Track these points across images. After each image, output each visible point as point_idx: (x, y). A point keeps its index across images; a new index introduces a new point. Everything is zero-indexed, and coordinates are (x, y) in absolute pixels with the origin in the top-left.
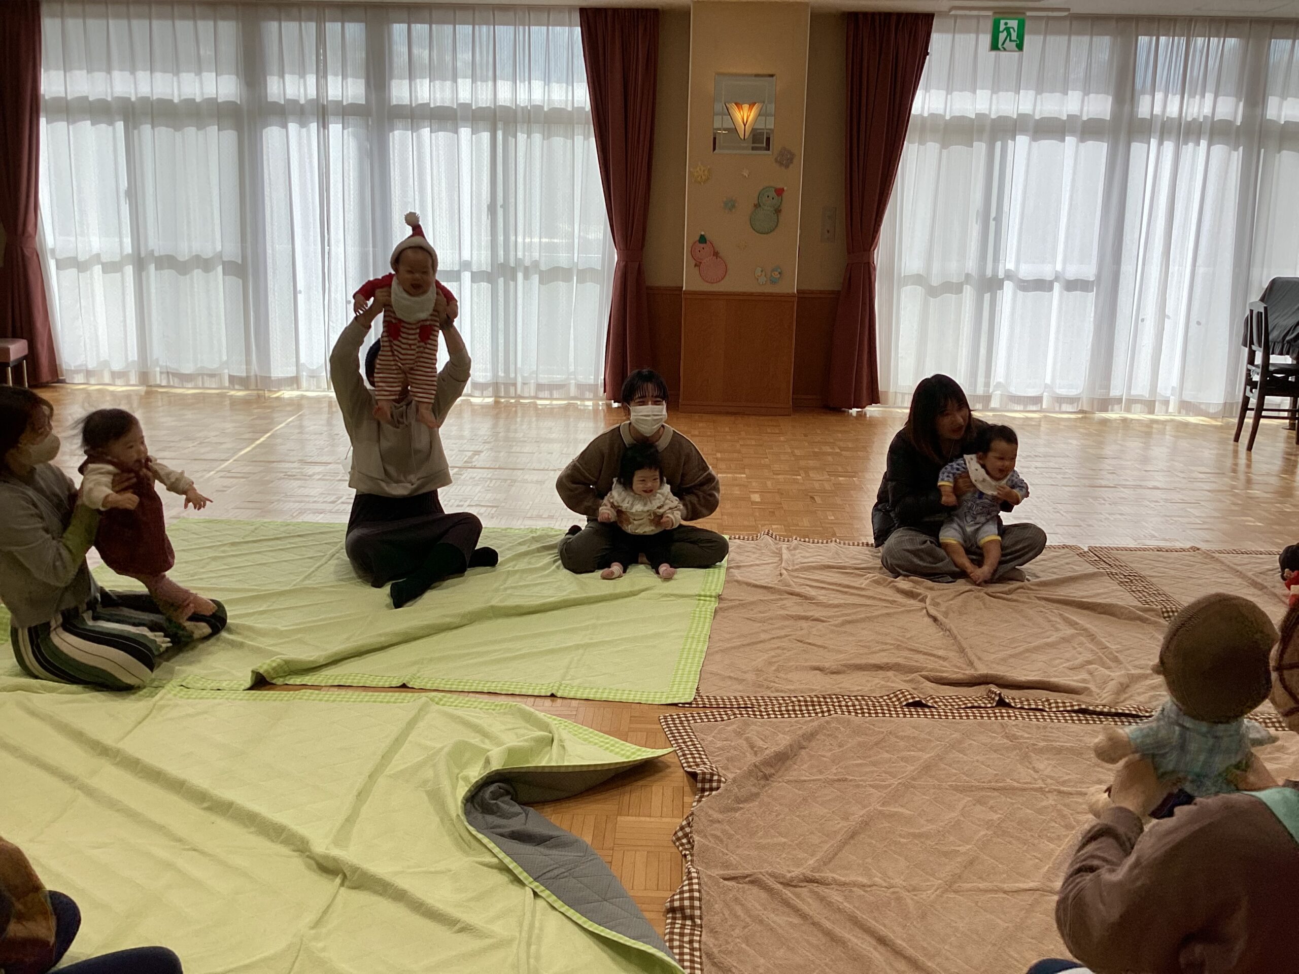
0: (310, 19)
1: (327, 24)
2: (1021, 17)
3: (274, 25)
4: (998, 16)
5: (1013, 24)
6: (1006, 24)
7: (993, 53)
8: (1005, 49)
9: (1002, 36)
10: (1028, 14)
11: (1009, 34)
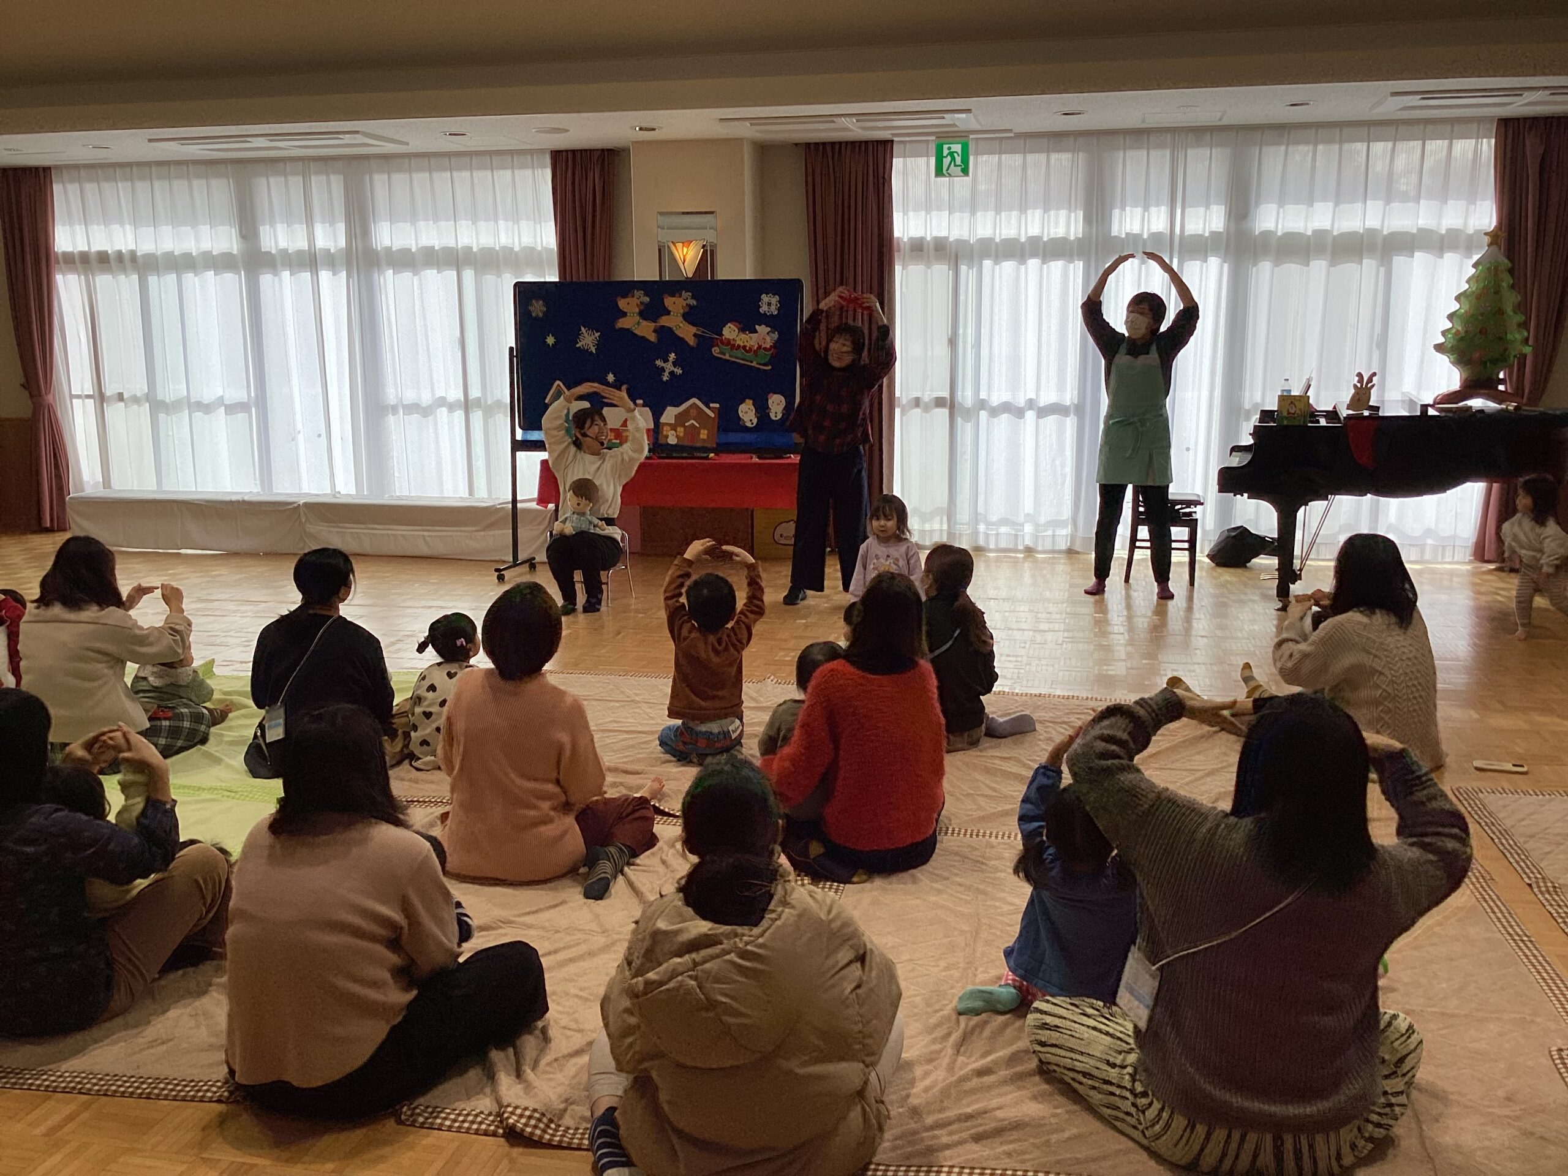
0: (295, 174)
1: (313, 178)
2: (964, 140)
3: (263, 180)
4: (942, 141)
5: (957, 148)
6: (949, 148)
7: (939, 179)
8: (950, 175)
9: (947, 161)
10: (971, 136)
11: (953, 159)
